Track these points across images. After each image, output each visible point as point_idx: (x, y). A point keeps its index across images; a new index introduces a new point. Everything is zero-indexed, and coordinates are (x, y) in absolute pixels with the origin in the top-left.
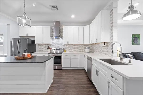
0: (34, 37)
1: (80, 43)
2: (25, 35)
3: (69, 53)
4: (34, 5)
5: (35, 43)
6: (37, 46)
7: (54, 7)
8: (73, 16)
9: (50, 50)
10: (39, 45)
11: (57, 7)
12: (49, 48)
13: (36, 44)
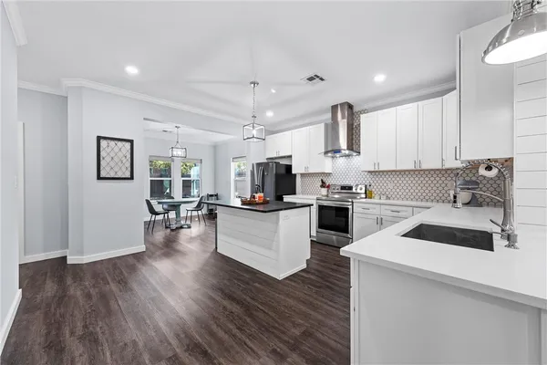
0: (291, 156)
1: (424, 166)
2: (275, 156)
3: (383, 201)
4: (274, 91)
5: (293, 172)
6: (298, 179)
7: (311, 79)
8: (380, 78)
9: (326, 189)
10: (302, 175)
11: (318, 77)
12: (323, 185)
13: (295, 175)
